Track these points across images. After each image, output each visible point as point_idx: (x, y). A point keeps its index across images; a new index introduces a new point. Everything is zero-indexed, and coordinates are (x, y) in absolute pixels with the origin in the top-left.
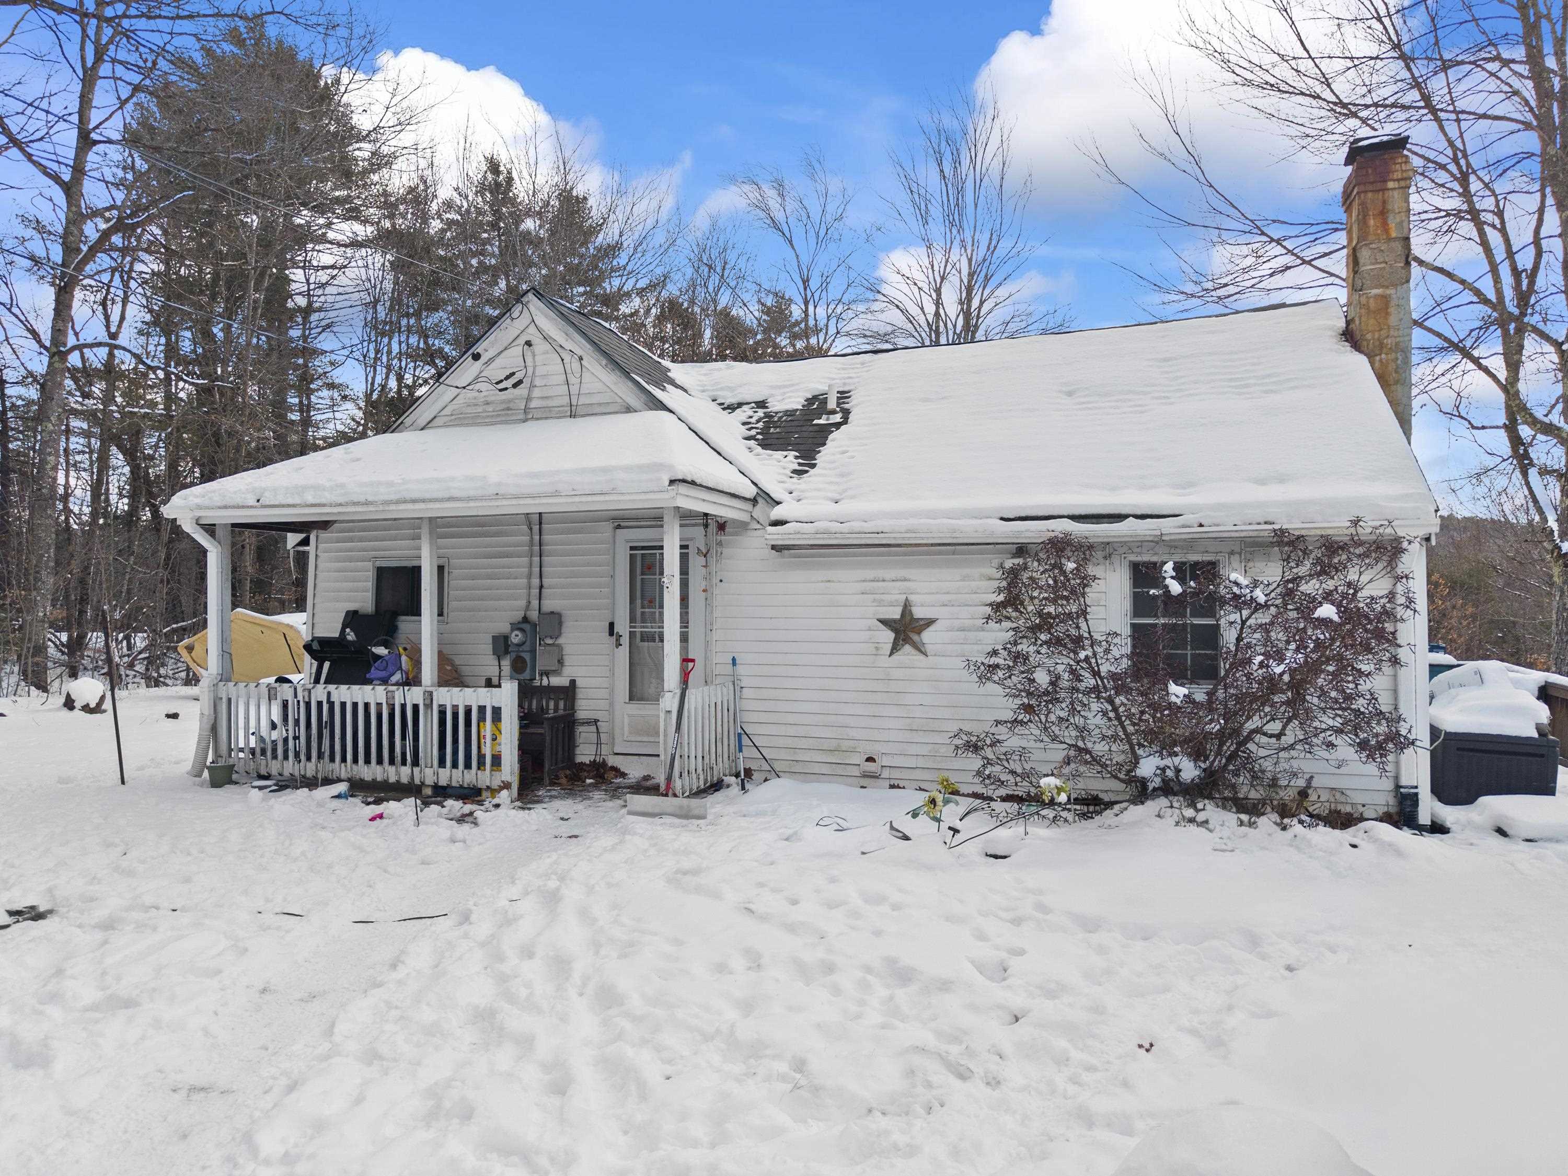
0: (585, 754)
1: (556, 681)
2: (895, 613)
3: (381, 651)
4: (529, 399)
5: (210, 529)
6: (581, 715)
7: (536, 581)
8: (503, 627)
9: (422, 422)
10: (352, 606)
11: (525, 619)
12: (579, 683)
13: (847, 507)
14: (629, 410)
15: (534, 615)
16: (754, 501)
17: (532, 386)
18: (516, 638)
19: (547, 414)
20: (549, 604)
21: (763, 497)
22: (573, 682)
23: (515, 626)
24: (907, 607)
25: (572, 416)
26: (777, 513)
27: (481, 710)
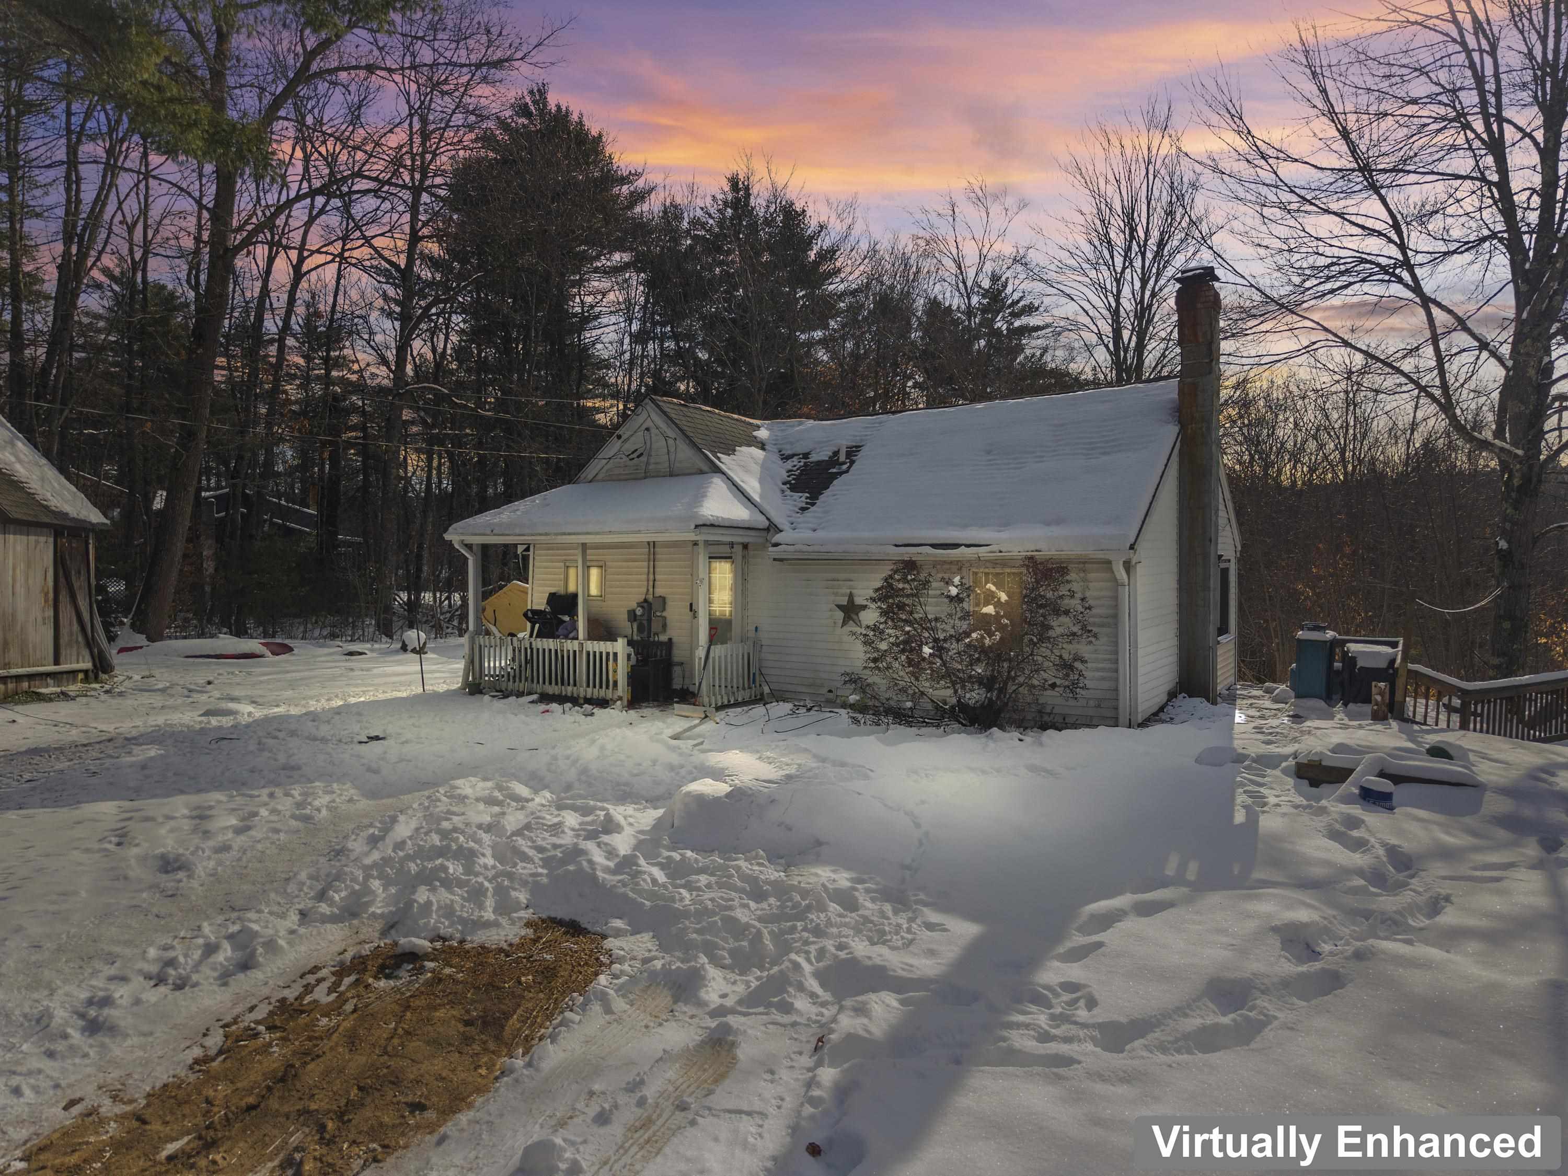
0: (677, 685)
1: (663, 638)
2: (844, 601)
3: (564, 619)
4: (648, 463)
5: (469, 547)
6: (676, 659)
7: (651, 577)
8: (633, 605)
9: (590, 477)
10: (553, 590)
11: (646, 601)
12: (675, 640)
13: (821, 534)
14: (702, 472)
15: (650, 597)
16: (767, 530)
17: (649, 455)
18: (639, 612)
19: (658, 475)
20: (659, 591)
21: (772, 528)
22: (670, 639)
23: (639, 605)
24: (851, 596)
25: (671, 475)
26: (778, 538)
27: (608, 654)
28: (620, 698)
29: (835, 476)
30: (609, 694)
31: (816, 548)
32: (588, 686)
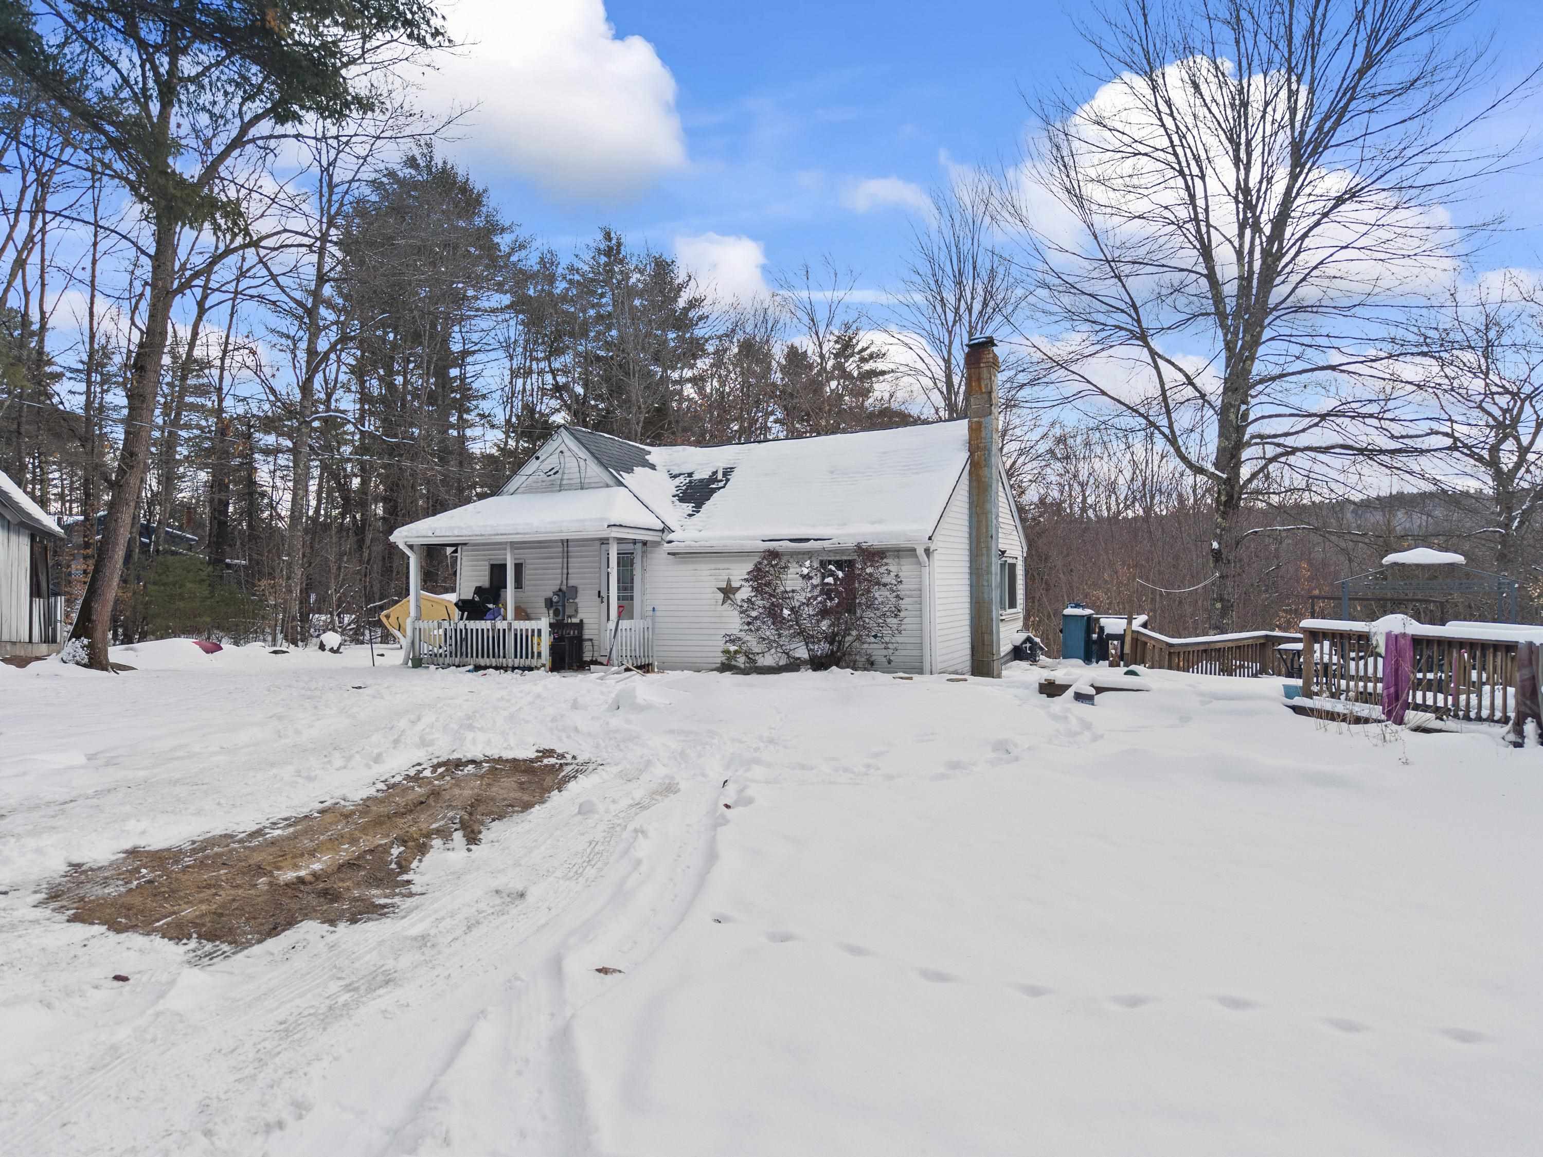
0: (587, 657)
1: (575, 620)
2: (723, 585)
3: (491, 606)
4: (562, 479)
5: (411, 547)
6: (586, 637)
7: (565, 571)
8: (549, 594)
9: (512, 491)
10: (479, 584)
11: (560, 590)
12: (585, 621)
13: (704, 534)
14: (608, 486)
15: (564, 588)
16: (663, 531)
17: (563, 473)
18: (555, 599)
19: (570, 487)
20: (572, 582)
21: (666, 529)
22: (581, 621)
23: (555, 593)
24: (729, 581)
25: (582, 488)
26: (670, 537)
27: (533, 631)
28: (544, 665)
29: (714, 491)
30: (534, 662)
31: (702, 543)
32: (516, 657)
